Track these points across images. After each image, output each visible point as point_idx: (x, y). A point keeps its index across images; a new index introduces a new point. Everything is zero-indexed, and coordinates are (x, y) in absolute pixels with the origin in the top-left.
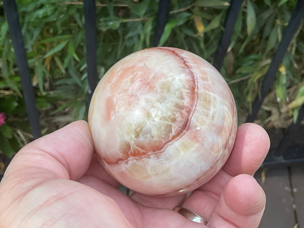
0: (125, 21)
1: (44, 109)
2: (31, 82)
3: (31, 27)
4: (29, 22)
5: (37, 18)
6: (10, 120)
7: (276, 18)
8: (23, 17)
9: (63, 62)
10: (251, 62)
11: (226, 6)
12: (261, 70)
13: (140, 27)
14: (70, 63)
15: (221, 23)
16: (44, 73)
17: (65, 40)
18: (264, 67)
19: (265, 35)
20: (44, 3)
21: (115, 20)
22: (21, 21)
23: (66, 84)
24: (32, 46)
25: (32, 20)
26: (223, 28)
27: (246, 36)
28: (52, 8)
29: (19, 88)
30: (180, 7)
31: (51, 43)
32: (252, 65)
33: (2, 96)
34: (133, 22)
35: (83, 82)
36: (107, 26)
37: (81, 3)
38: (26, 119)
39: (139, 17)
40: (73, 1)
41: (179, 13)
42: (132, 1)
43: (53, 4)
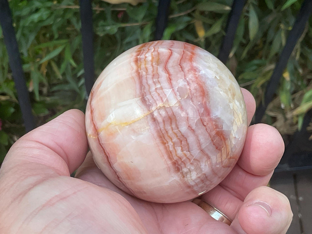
0: (123, 25)
1: (42, 115)
2: (26, 88)
3: (26, 32)
4: (24, 27)
5: (32, 22)
6: (7, 126)
7: (280, 22)
8: (18, 22)
9: (59, 67)
10: (254, 68)
11: (227, 10)
12: (264, 75)
13: (138, 31)
14: (66, 69)
15: (222, 27)
16: (40, 79)
17: (61, 45)
18: (268, 72)
19: (269, 39)
20: (39, 7)
21: (113, 25)
23: (64, 90)
24: (28, 51)
25: (27, 24)
26: (224, 33)
27: (249, 41)
28: (48, 12)
29: (15, 94)
30: (180, 11)
31: (48, 48)
32: (254, 71)
34: (132, 26)
35: (80, 88)
36: (104, 31)
37: (78, 7)
38: (23, 125)
39: (137, 21)
40: (69, 5)
41: (180, 17)
42: (130, 5)
43: (49, 8)
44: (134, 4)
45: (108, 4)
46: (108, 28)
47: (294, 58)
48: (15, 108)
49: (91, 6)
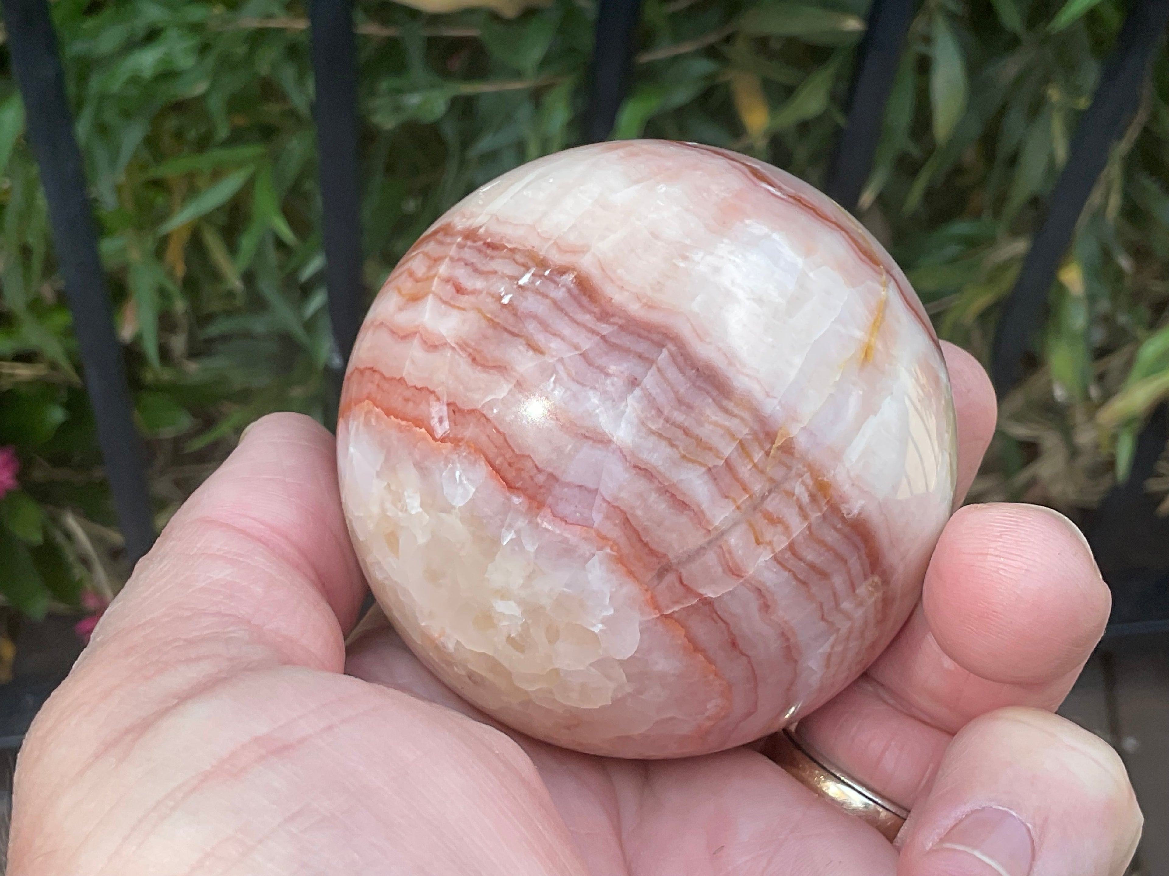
0: (468, 89)
1: (167, 432)
2: (111, 330)
3: (110, 116)
4: (103, 98)
5: (135, 80)
6: (38, 475)
7: (1046, 80)
8: (83, 78)
9: (232, 248)
10: (953, 250)
11: (851, 33)
12: (992, 279)
13: (525, 111)
14: (259, 253)
15: (833, 97)
16: (163, 293)
17: (240, 164)
18: (1003, 267)
19: (1005, 148)
20: (161, 25)
21: (432, 87)
22: (71, 89)
23: (247, 335)
24: (118, 189)
25: (116, 86)
26: (840, 119)
27: (930, 150)
28: (192, 42)
29: (70, 354)
30: (678, 38)
31: (190, 177)
32: (953, 261)
33: (6, 385)
34: (500, 95)
35: (309, 326)
36: (398, 109)
37: (301, 24)
38: (98, 473)
39: (518, 74)
40: (270, 16)
41: (676, 59)
42: (494, 16)
43: (196, 28)
44: (510, 11)
45: (414, 14)
46: (414, 100)
47: (1100, 213)
48: (68, 406)
49: (349, 23)
